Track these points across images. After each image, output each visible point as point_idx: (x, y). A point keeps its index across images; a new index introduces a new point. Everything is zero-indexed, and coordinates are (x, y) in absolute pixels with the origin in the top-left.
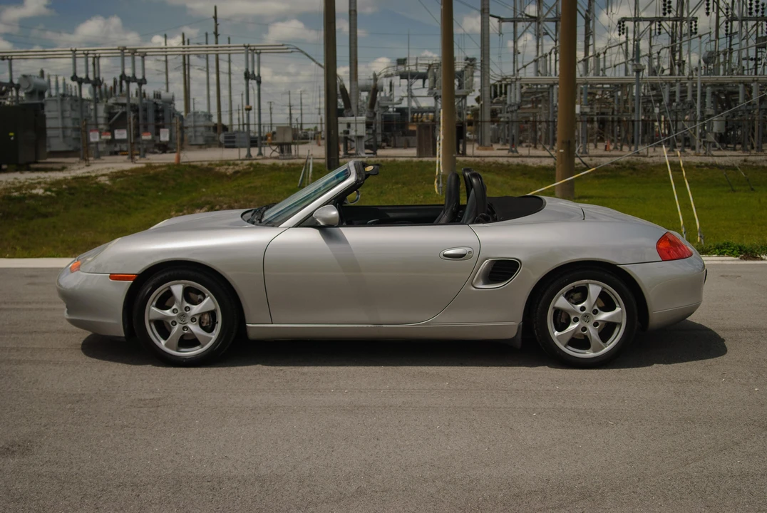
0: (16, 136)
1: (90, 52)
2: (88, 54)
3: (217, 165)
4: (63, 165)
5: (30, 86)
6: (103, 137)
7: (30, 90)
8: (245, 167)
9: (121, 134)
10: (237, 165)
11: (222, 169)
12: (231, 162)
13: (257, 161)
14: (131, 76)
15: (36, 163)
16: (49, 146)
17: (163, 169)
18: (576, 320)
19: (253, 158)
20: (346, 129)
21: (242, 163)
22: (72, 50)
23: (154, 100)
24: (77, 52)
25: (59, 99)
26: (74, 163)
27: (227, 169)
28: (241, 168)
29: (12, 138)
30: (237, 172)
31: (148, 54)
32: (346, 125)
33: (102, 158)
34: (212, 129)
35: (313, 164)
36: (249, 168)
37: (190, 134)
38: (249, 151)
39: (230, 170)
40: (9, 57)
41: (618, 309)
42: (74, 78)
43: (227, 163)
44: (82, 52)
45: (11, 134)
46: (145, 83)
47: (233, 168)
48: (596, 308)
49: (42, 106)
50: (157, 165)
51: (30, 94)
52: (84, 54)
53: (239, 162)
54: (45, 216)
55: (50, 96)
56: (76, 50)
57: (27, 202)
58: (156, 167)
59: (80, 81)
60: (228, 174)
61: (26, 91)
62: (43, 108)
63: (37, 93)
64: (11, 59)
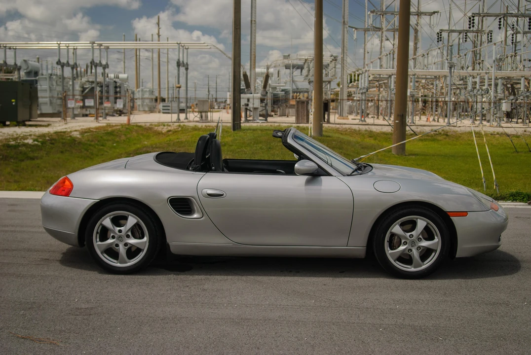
0: (16, 102)
1: (70, 45)
2: (68, 46)
3: (156, 126)
4: (49, 123)
5: (28, 68)
6: (77, 104)
7: (28, 70)
8: (175, 128)
9: (90, 102)
10: (170, 126)
11: (160, 129)
12: (166, 124)
13: (184, 123)
14: (98, 62)
15: (30, 121)
16: (41, 110)
17: (118, 127)
19: (181, 121)
20: (246, 103)
21: (173, 125)
22: (58, 44)
23: (114, 80)
24: (61, 45)
25: (47, 77)
26: (56, 122)
27: (163, 128)
28: (173, 128)
29: (14, 104)
30: (170, 131)
31: (110, 47)
32: (246, 100)
33: (76, 118)
34: (154, 100)
35: (222, 126)
36: (178, 128)
37: (138, 103)
38: (179, 116)
39: (165, 130)
40: (14, 47)
42: (59, 63)
43: (163, 124)
44: (64, 45)
45: (13, 100)
46: (108, 67)
47: (167, 128)
49: (36, 81)
50: (114, 124)
51: (28, 73)
52: (66, 46)
53: (171, 124)
54: (33, 159)
55: (42, 75)
57: (20, 148)
58: (113, 126)
59: (63, 66)
60: (163, 132)
61: (25, 71)
62: (37, 83)
63: (33, 73)
64: (16, 49)
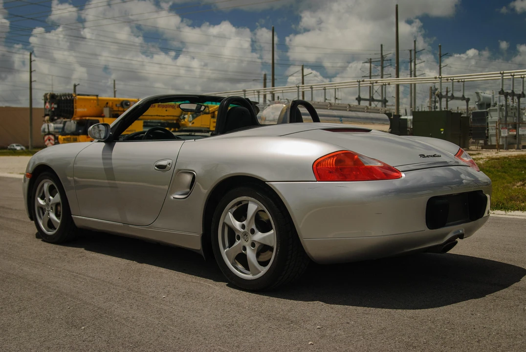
0: (445, 131)
1: (516, 74)
2: (514, 75)
4: (479, 152)
5: (480, 99)
6: (510, 133)
7: (480, 103)
9: (523, 131)
18: (239, 239)
22: (501, 73)
24: (505, 74)
25: (498, 108)
26: (489, 151)
29: (442, 133)
40: (463, 80)
41: (272, 232)
42: (502, 92)
44: (510, 74)
45: (442, 130)
48: (254, 227)
49: (487, 113)
51: (481, 106)
52: (511, 75)
56: (503, 73)
59: (506, 95)
61: (477, 103)
62: (488, 115)
63: (485, 105)
64: (464, 81)
